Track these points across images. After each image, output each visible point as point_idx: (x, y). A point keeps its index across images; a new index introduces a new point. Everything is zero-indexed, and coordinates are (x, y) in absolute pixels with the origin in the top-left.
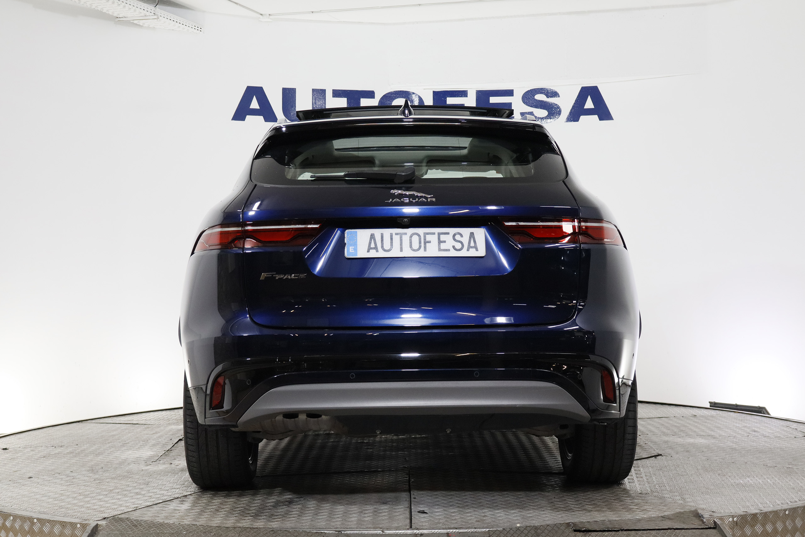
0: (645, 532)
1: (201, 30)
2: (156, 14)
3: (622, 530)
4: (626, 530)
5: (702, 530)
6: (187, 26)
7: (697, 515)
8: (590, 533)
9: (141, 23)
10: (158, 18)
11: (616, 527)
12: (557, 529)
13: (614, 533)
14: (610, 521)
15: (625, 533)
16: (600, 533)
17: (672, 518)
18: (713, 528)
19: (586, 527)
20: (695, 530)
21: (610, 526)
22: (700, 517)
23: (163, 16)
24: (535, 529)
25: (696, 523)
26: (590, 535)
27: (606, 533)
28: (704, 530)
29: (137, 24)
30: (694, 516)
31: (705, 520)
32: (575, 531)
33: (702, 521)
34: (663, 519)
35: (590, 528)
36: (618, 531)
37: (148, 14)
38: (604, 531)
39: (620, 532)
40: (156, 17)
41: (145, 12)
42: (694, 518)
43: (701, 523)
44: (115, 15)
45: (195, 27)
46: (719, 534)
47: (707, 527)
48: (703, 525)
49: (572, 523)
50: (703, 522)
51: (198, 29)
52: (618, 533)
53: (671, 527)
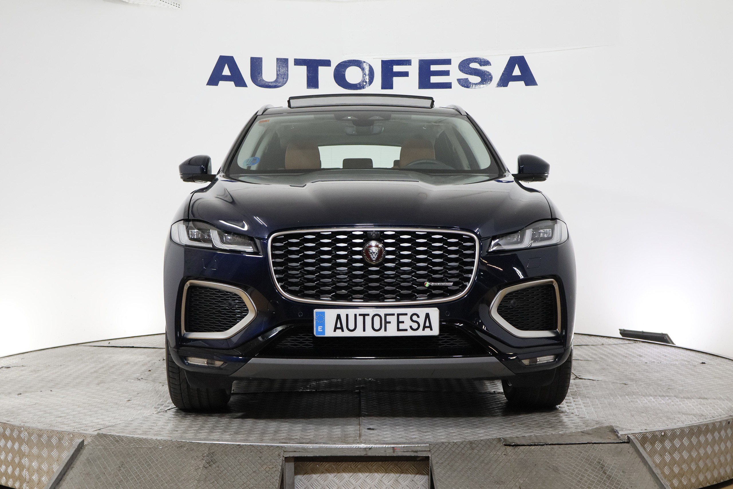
0: (567, 446)
1: (179, 6)
3: (547, 445)
4: (550, 445)
5: (617, 444)
6: (167, 3)
7: (613, 431)
8: (518, 447)
11: (542, 441)
12: (489, 444)
13: (540, 447)
14: (536, 436)
15: (549, 446)
16: (528, 447)
17: (591, 433)
18: (628, 443)
19: (515, 442)
20: (611, 444)
21: (536, 441)
22: (615, 432)
24: (471, 443)
25: (612, 438)
26: (519, 449)
27: (533, 447)
28: (619, 444)
30: (609, 432)
31: (619, 435)
32: (505, 445)
33: (617, 435)
34: (583, 434)
35: (519, 443)
36: (544, 445)
38: (531, 445)
42: (610, 433)
43: (616, 437)
45: (174, 4)
46: (632, 448)
47: (622, 441)
48: (618, 439)
49: (503, 438)
50: (618, 437)
51: (177, 5)
52: (543, 447)
53: (590, 441)
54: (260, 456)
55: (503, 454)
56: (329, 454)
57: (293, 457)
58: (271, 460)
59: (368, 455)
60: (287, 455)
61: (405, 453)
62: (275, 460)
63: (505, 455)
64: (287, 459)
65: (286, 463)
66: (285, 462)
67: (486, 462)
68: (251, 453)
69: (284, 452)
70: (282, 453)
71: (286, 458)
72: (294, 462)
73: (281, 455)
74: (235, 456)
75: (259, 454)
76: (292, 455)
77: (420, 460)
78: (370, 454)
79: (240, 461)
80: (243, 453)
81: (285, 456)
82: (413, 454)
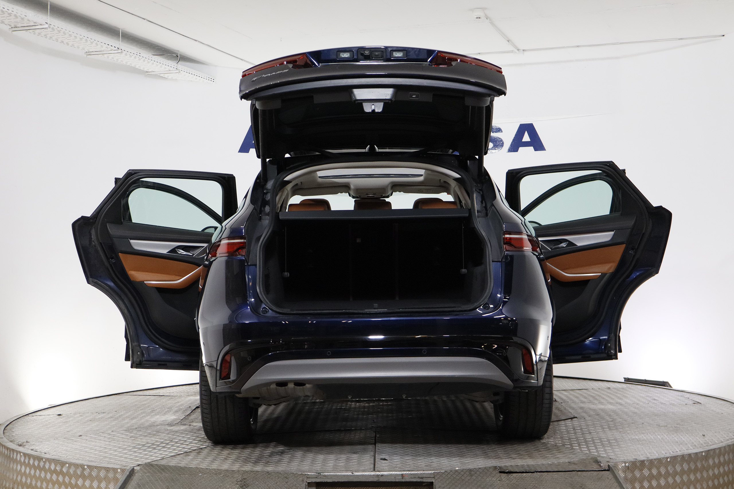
0: (555, 473)
1: (213, 80)
2: (178, 69)
3: (537, 472)
4: (540, 472)
5: (598, 472)
6: (203, 78)
7: (597, 462)
8: (512, 474)
9: (166, 76)
10: (180, 72)
11: (532, 469)
12: (486, 471)
13: (530, 474)
14: (528, 466)
15: (539, 473)
16: (520, 474)
17: (576, 463)
18: (607, 470)
19: (509, 469)
20: (593, 472)
21: (527, 469)
22: (598, 462)
23: (183, 70)
24: (470, 471)
25: (595, 467)
26: (512, 475)
27: (525, 474)
28: (600, 472)
29: (162, 77)
30: (593, 462)
31: (602, 465)
32: (500, 472)
33: (600, 465)
34: (570, 464)
35: (512, 470)
36: (534, 472)
37: (171, 69)
38: (523, 472)
39: (535, 473)
40: (178, 71)
41: (169, 68)
42: (594, 463)
43: (598, 467)
44: (146, 70)
45: (209, 79)
46: (611, 475)
47: (603, 469)
48: (600, 468)
49: (498, 466)
51: (211, 80)
52: (533, 474)
53: (575, 470)
54: (286, 481)
55: (498, 479)
56: (346, 480)
57: (315, 482)
58: (296, 485)
59: (380, 481)
60: (310, 481)
61: (412, 479)
62: (299, 484)
63: (499, 480)
64: (310, 484)
65: (309, 488)
66: (309, 486)
67: (482, 486)
68: (279, 479)
69: (307, 478)
70: (305, 480)
71: (308, 483)
72: (316, 487)
73: (305, 481)
74: (265, 481)
75: (286, 480)
76: (314, 480)
77: (425, 486)
78: (382, 480)
79: (269, 486)
80: (272, 479)
81: (308, 482)
82: (419, 480)
